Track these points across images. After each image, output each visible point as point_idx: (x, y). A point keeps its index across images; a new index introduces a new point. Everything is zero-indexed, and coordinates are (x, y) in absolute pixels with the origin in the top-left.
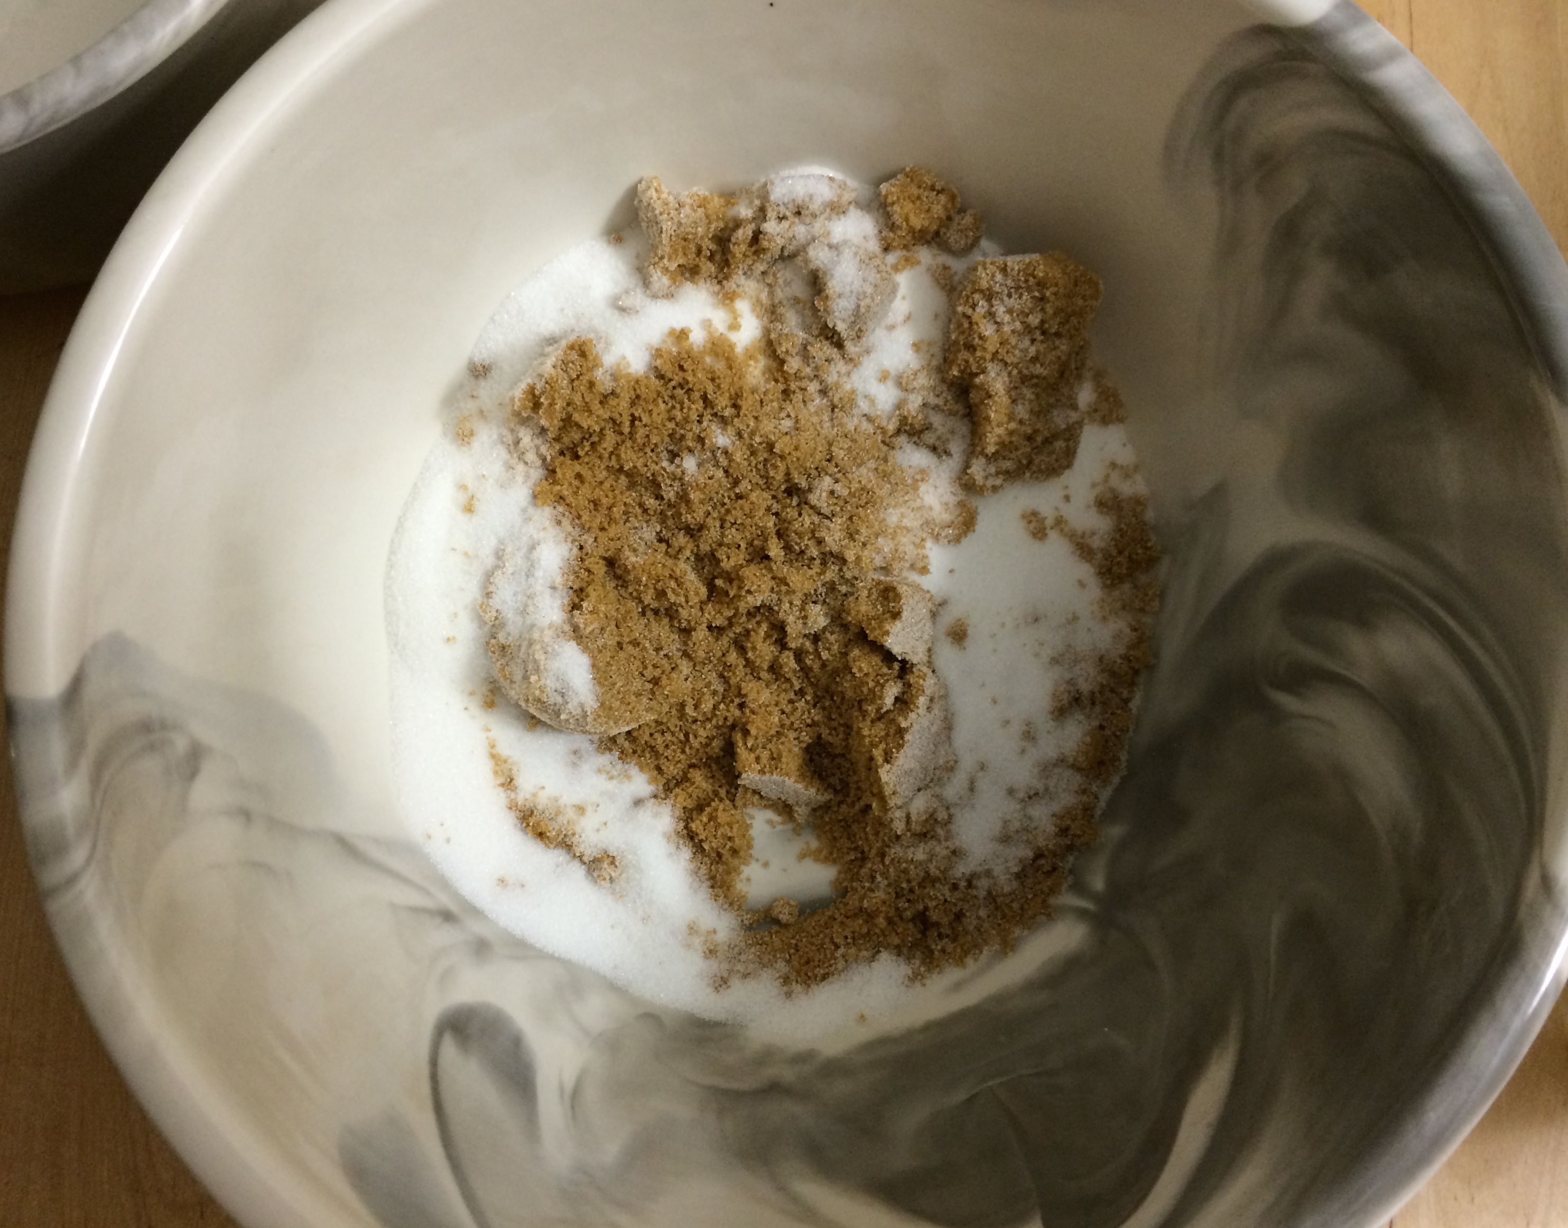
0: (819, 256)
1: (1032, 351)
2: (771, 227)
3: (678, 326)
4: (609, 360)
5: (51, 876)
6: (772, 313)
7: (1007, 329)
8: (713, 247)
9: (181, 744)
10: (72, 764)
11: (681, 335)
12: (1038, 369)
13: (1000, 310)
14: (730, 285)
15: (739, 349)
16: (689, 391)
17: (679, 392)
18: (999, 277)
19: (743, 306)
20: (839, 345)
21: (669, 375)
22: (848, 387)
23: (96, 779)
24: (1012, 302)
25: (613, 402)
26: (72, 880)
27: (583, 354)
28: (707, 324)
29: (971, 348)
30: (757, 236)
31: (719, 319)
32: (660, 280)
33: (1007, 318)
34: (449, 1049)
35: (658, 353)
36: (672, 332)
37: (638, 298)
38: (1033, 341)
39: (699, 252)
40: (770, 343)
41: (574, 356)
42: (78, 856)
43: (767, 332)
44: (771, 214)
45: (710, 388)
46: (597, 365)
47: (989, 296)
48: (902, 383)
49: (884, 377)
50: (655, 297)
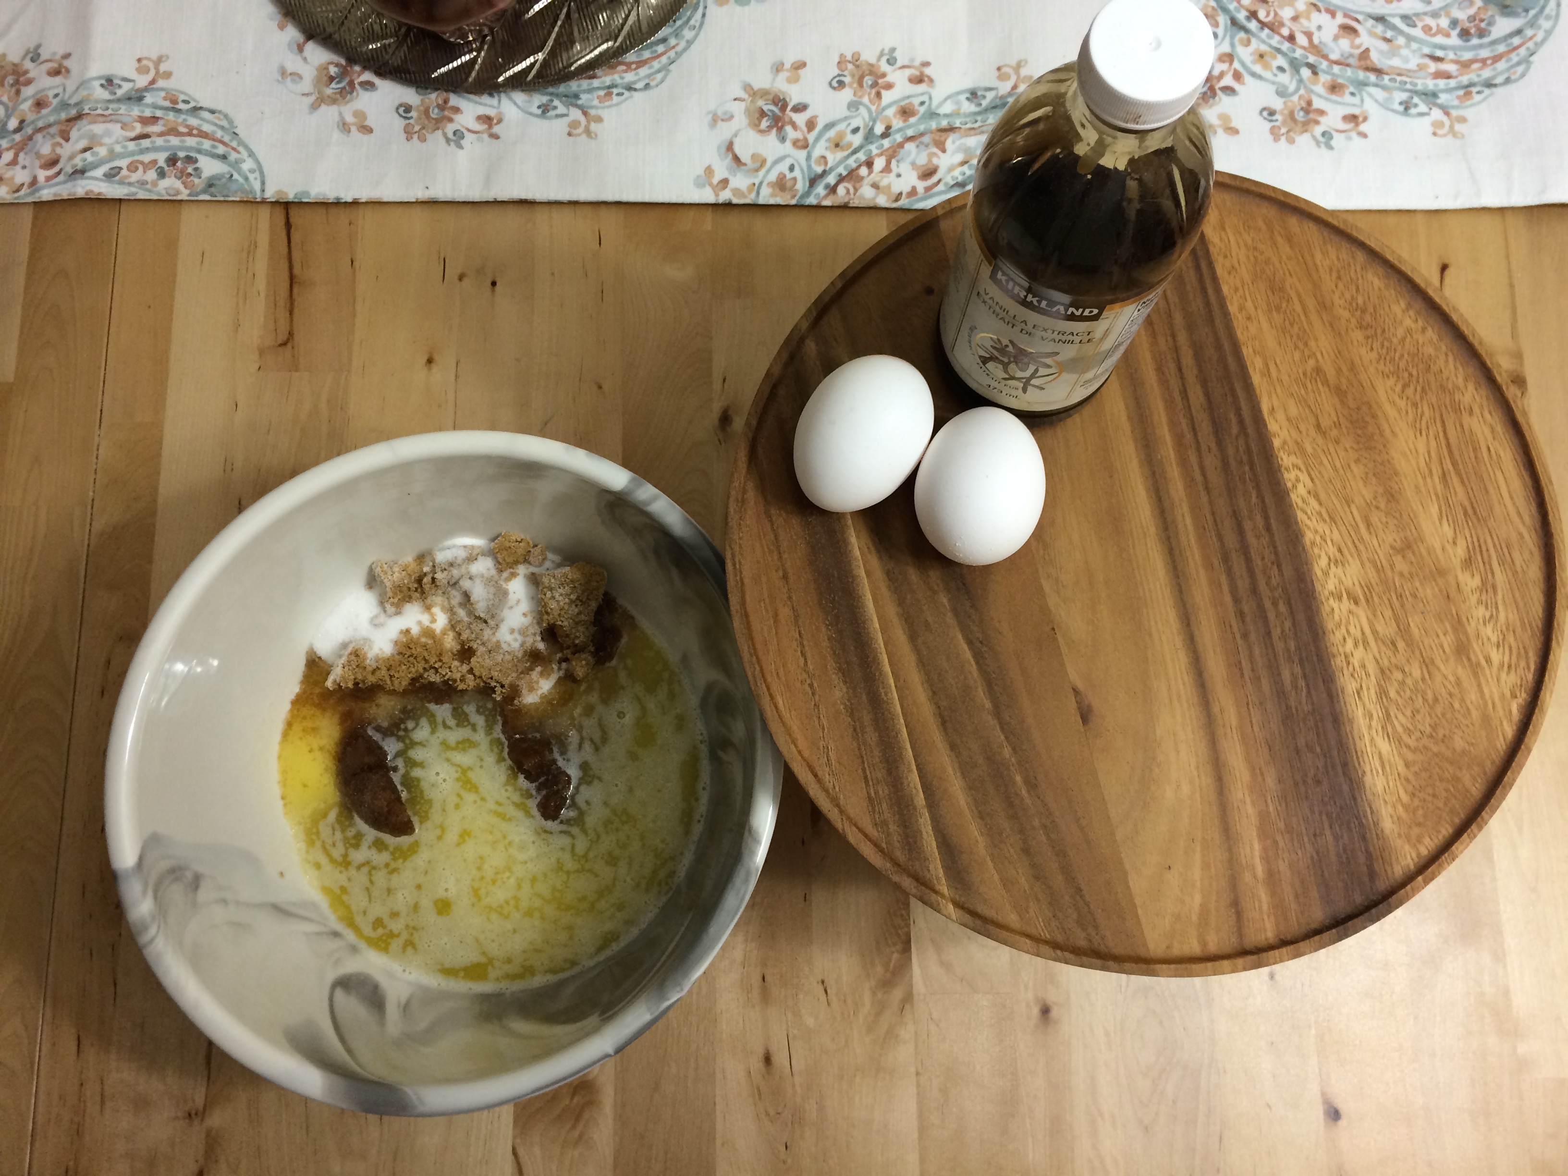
0: (466, 584)
1: (576, 610)
2: (439, 576)
3: (404, 628)
4: (371, 655)
5: (143, 939)
6: (451, 611)
7: (561, 603)
8: (416, 586)
9: (189, 875)
10: (144, 893)
11: (408, 631)
12: (583, 617)
13: (557, 595)
14: (428, 601)
15: (438, 631)
16: (415, 658)
17: (411, 659)
18: (553, 580)
19: (436, 610)
20: (486, 622)
21: (404, 652)
22: (494, 640)
23: (155, 898)
24: (561, 591)
25: (378, 673)
26: (152, 940)
27: (357, 656)
28: (420, 623)
29: (547, 613)
30: (433, 579)
31: (425, 619)
32: (390, 609)
33: (561, 598)
34: (339, 994)
35: (396, 643)
36: (401, 632)
37: (382, 618)
38: (576, 606)
39: (409, 589)
40: (452, 626)
41: (353, 657)
42: (152, 931)
43: (450, 621)
44: (438, 569)
45: (426, 654)
46: (365, 659)
47: (551, 589)
48: (523, 632)
49: (512, 631)
50: (390, 616)
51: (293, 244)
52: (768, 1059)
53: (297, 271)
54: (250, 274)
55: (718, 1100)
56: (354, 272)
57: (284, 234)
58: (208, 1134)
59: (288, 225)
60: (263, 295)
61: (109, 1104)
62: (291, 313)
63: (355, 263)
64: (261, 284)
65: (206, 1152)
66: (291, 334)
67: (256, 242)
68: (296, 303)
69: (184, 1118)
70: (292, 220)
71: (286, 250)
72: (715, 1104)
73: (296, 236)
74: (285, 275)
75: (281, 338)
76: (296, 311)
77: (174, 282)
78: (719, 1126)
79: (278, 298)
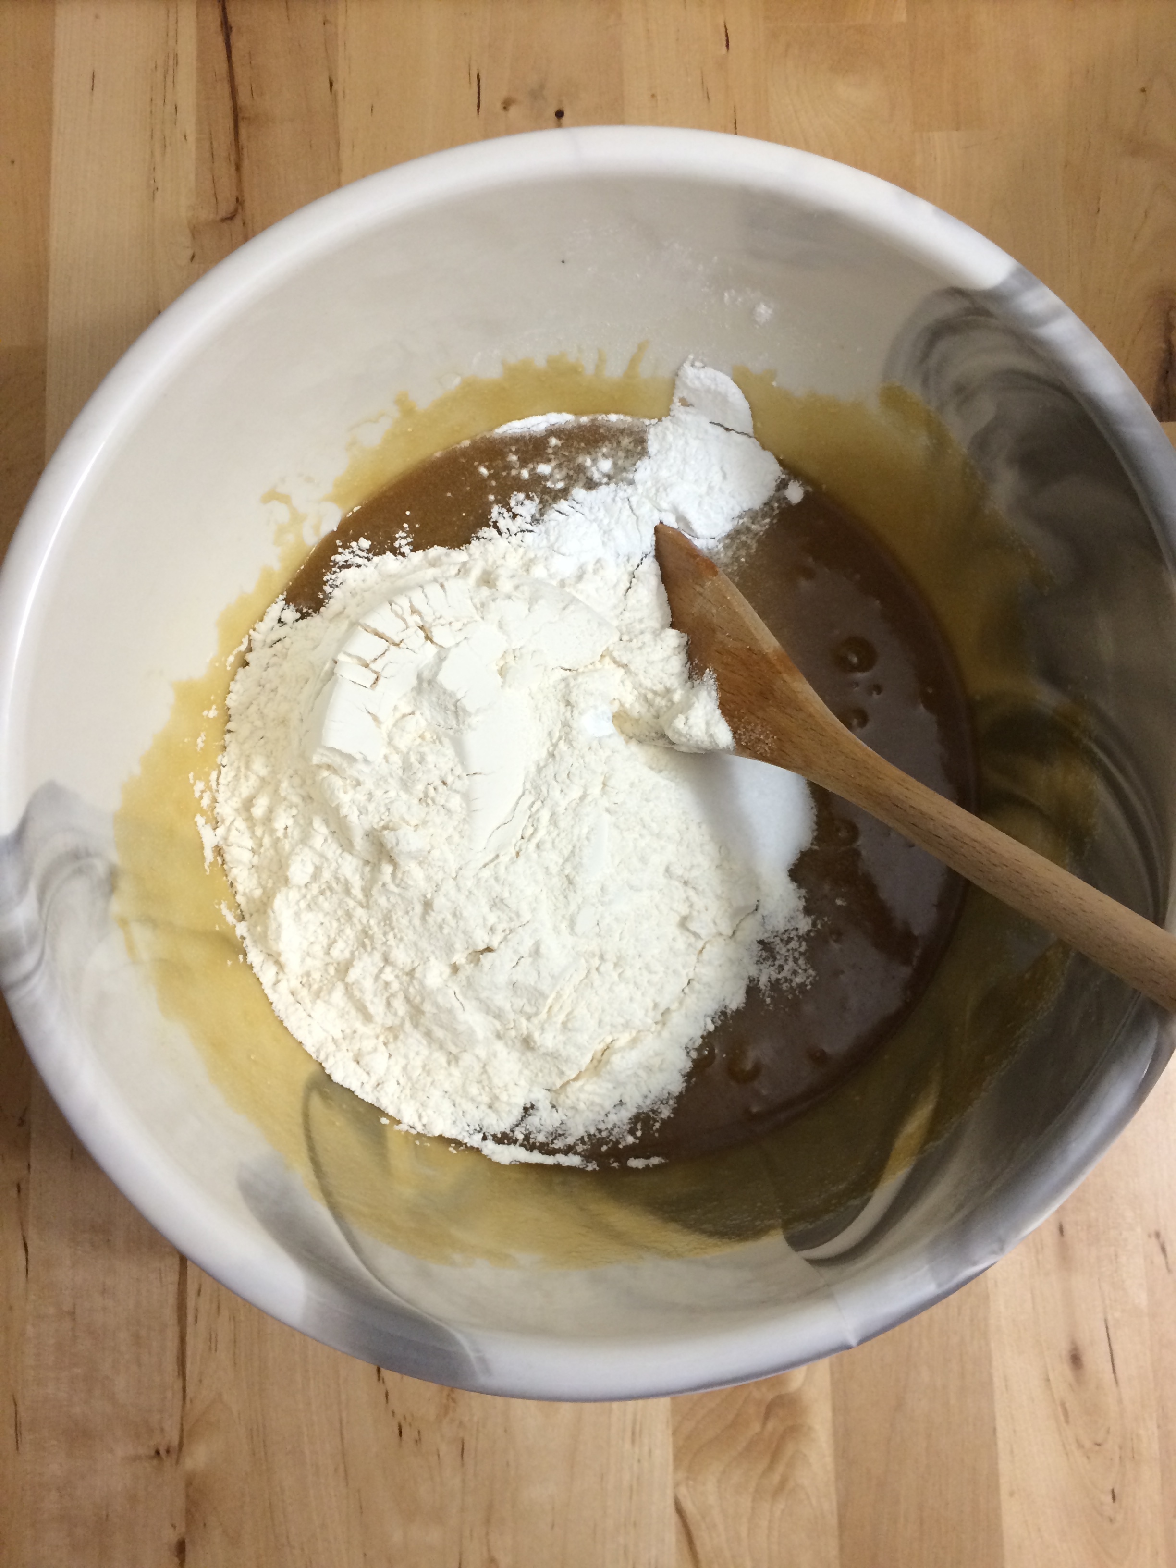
9: (101, 867)
10: (24, 887)
23: (41, 900)
26: (26, 978)
34: (316, 1100)
42: (29, 961)
51: (235, 58)
52: (1076, 1359)
53: (244, 98)
54: (169, 108)
55: (1000, 1424)
56: (335, 100)
57: (220, 40)
58: (189, 1484)
59: (226, 27)
60: (191, 138)
61: (27, 1437)
62: (238, 168)
63: (335, 86)
64: (188, 121)
65: (188, 1511)
66: (239, 201)
67: (176, 56)
68: (245, 151)
69: (151, 1458)
70: (232, 19)
71: (224, 66)
72: (995, 1430)
73: (239, 44)
74: (225, 106)
75: (225, 208)
76: (246, 163)
77: (50, 122)
78: (1004, 1466)
79: (215, 145)
